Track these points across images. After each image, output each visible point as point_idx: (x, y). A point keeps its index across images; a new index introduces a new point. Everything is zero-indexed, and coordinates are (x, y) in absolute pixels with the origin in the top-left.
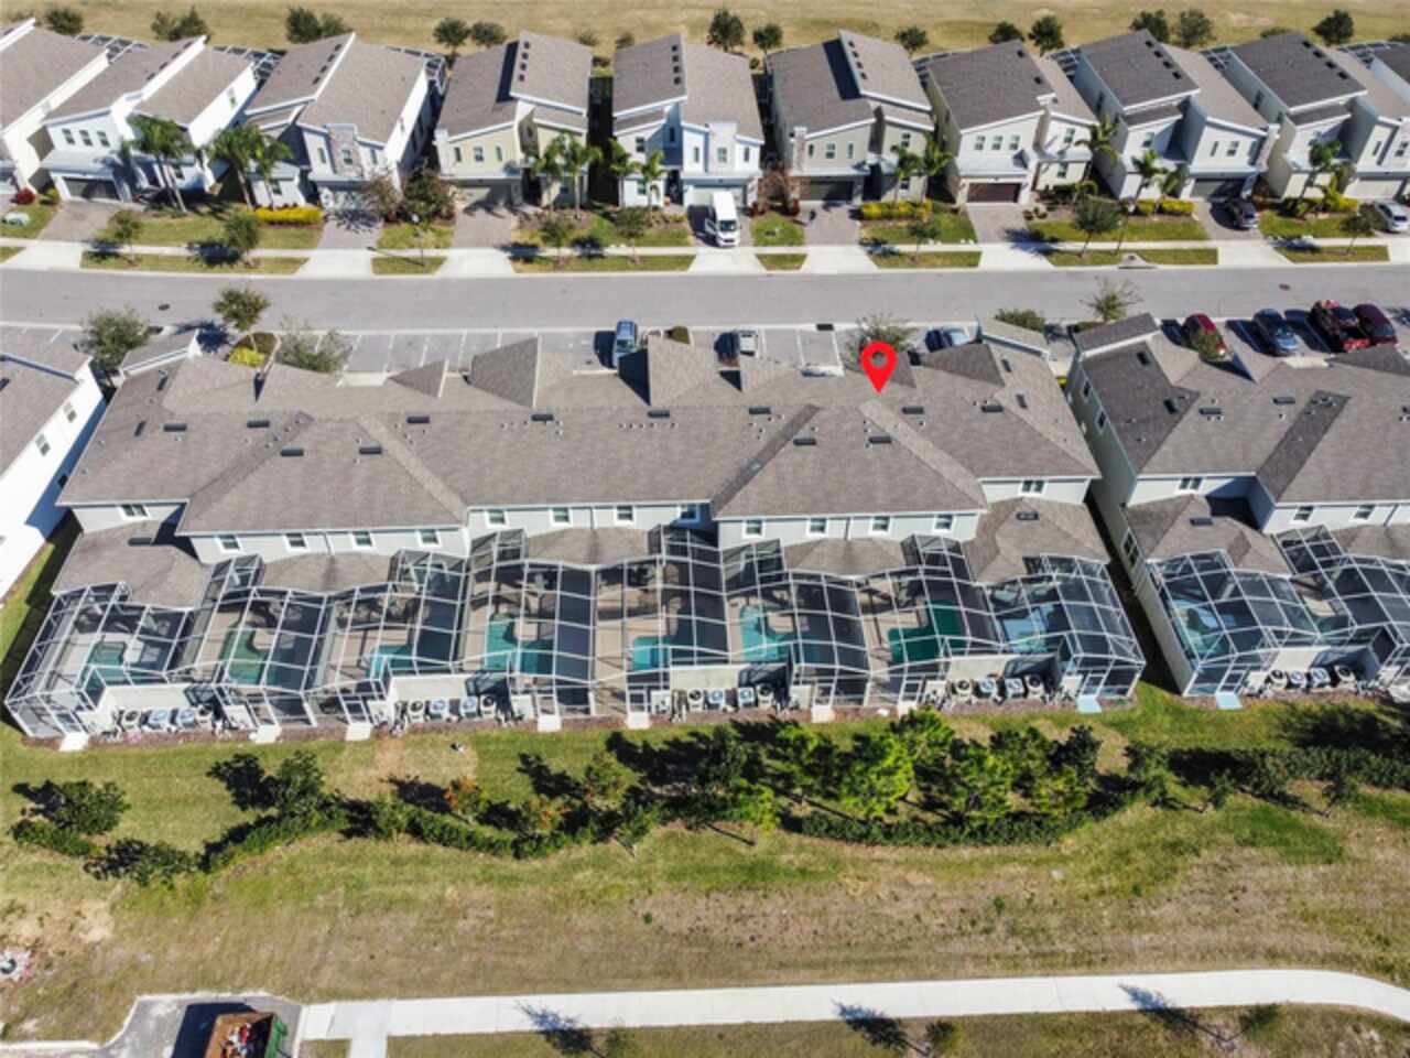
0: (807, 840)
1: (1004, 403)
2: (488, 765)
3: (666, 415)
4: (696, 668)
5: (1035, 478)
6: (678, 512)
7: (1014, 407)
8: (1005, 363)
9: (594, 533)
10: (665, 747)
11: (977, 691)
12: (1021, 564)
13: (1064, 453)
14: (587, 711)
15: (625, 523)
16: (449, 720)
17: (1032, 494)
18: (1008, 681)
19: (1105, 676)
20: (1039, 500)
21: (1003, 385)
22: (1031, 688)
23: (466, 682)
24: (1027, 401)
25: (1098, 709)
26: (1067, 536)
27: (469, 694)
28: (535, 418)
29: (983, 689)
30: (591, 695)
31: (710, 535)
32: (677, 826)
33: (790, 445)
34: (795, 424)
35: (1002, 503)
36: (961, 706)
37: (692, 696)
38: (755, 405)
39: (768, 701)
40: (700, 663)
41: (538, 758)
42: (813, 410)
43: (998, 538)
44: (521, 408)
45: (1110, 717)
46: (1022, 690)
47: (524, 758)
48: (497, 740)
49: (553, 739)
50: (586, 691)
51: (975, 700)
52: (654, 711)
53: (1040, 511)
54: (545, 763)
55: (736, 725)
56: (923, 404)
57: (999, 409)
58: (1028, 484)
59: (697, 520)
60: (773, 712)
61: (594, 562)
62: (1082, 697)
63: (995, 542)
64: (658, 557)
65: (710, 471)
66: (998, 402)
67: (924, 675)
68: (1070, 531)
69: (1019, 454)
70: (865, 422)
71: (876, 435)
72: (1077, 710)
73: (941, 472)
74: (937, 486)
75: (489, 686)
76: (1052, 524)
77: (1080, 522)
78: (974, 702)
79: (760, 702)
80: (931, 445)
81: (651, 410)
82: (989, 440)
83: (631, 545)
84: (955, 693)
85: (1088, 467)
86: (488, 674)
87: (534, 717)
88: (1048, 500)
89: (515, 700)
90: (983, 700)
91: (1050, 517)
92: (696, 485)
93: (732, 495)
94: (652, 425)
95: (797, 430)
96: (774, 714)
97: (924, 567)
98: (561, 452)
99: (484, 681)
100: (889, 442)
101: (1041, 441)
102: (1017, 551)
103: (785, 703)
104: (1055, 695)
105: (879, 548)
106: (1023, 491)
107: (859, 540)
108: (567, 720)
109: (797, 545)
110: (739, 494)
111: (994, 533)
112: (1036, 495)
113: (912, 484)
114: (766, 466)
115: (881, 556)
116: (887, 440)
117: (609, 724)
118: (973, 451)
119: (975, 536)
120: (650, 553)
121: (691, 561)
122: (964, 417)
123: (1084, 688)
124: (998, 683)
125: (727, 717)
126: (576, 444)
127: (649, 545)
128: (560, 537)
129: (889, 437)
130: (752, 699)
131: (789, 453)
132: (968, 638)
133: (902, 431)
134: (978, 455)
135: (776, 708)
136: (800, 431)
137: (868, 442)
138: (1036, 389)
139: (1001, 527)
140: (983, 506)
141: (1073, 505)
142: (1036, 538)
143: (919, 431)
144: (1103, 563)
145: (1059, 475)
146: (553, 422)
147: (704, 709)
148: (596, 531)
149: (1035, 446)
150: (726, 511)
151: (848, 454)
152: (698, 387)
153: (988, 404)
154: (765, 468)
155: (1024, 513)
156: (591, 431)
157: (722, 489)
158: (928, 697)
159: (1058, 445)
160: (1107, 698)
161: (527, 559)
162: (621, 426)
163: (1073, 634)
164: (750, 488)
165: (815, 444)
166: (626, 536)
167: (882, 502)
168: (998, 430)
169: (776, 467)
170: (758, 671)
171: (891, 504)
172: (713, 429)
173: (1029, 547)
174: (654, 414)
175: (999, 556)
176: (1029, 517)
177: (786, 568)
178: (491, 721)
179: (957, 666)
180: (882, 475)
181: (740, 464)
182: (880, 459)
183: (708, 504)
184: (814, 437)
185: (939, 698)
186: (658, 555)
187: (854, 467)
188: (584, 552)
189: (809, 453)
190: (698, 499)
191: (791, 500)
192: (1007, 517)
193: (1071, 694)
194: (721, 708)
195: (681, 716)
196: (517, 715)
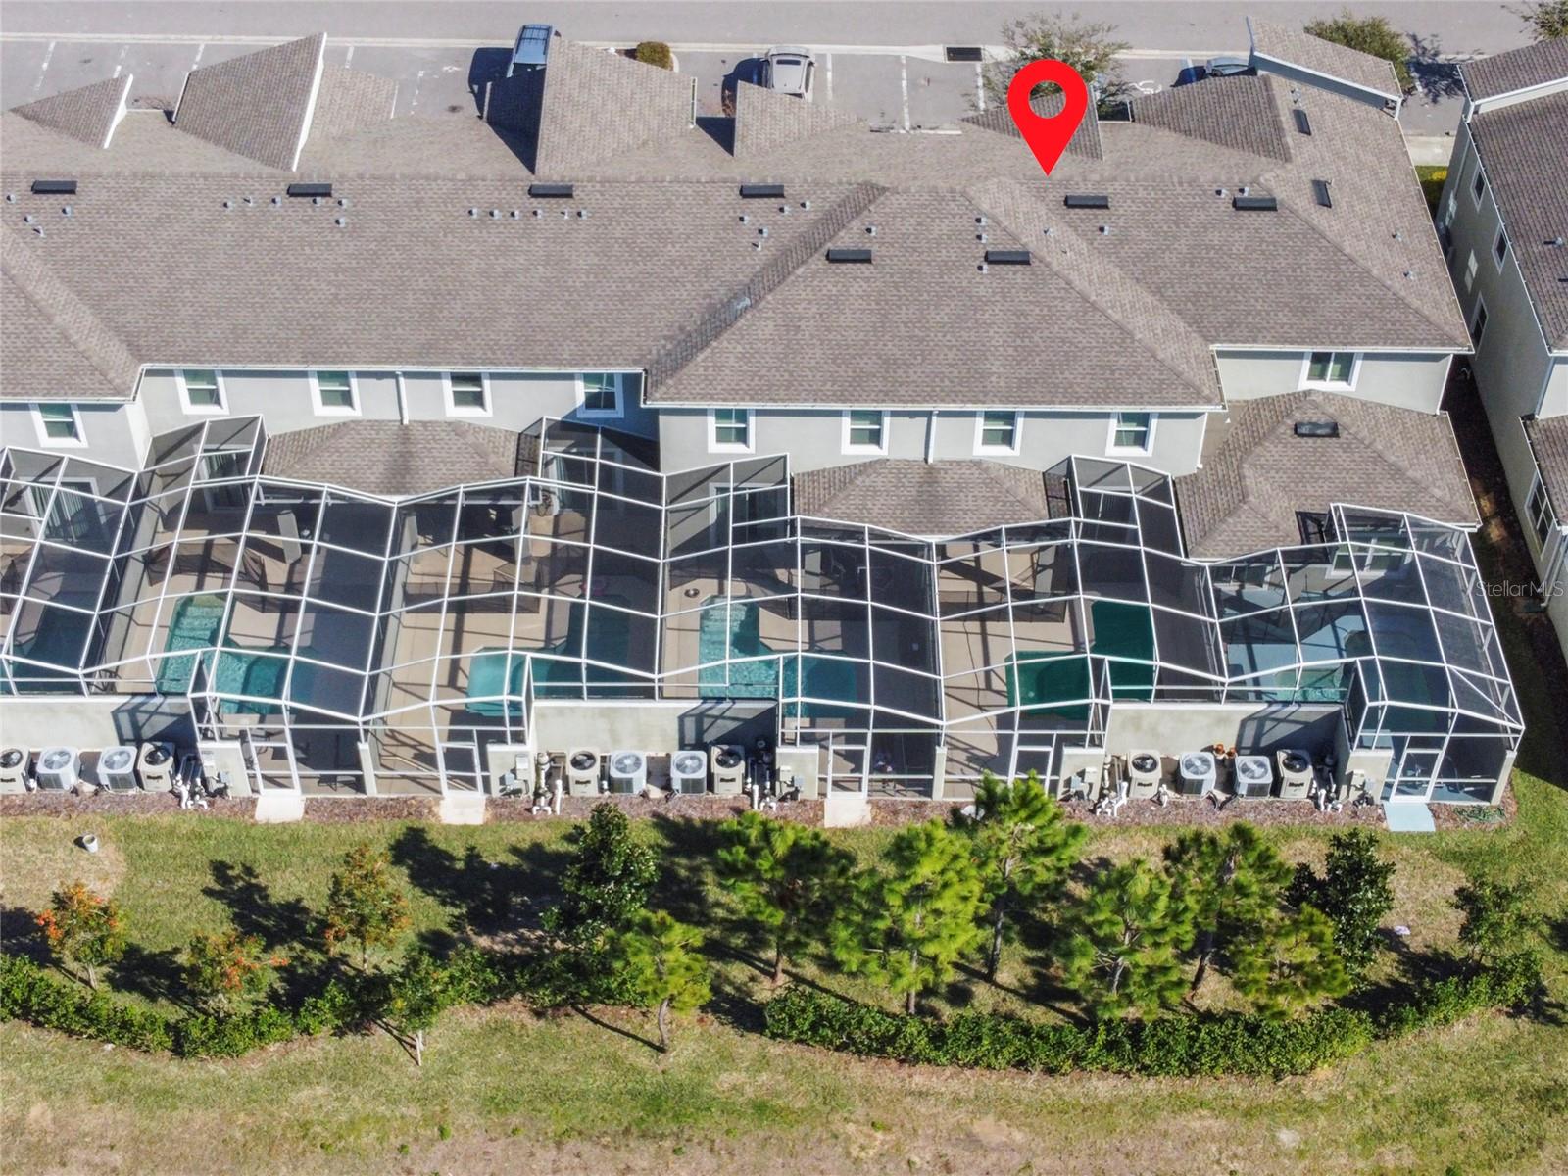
0: (776, 1049)
1: (1280, 194)
2: (145, 881)
3: (565, 193)
4: (587, 703)
5: (1333, 349)
6: (580, 391)
7: (1304, 202)
8: (1301, 119)
9: (404, 433)
10: (512, 860)
11: (1175, 780)
12: (1292, 525)
13: (1399, 302)
14: (358, 785)
15: (469, 412)
16: (75, 791)
17: (1330, 385)
18: (1239, 760)
19: (1441, 753)
20: (1345, 400)
21: (1287, 159)
22: (1285, 773)
23: (115, 714)
24: (1333, 193)
25: (1428, 825)
26: (1396, 472)
27: (123, 741)
28: (293, 192)
29: (1186, 774)
30: (364, 747)
31: (645, 448)
32: (515, 1011)
33: (818, 262)
34: (833, 220)
35: (1267, 402)
36: (1139, 808)
37: (576, 764)
38: (753, 181)
39: (732, 782)
40: (594, 693)
41: (249, 871)
42: (872, 192)
43: (1247, 471)
44: (267, 170)
45: (1451, 841)
46: (1268, 779)
47: (220, 869)
48: (172, 832)
49: (284, 837)
50: (354, 736)
51: (1169, 795)
52: (495, 787)
53: (1344, 421)
54: (262, 881)
55: (661, 823)
56: (1108, 190)
57: (1268, 205)
58: (1320, 359)
59: (619, 412)
60: (742, 802)
61: (398, 492)
62: (1395, 799)
63: (1241, 478)
64: (528, 482)
65: (646, 309)
66: (1269, 191)
67: (1055, 733)
68: (1405, 463)
69: (1303, 298)
70: (978, 220)
71: (1000, 248)
72: (1384, 825)
73: (1130, 327)
74: (1118, 353)
75: (161, 724)
76: (1367, 447)
77: (1428, 447)
78: (1165, 799)
79: (717, 780)
80: (1117, 273)
81: (536, 183)
82: (1241, 267)
83: (478, 458)
84: (1127, 778)
85: (1447, 329)
86: (158, 700)
87: (249, 793)
88: (1364, 398)
89: (208, 752)
90: (1185, 797)
91: (1365, 433)
92: (615, 337)
93: (687, 359)
94: (535, 213)
95: (835, 233)
96: (746, 807)
97: (1082, 519)
98: (340, 260)
99: (152, 714)
100: (1027, 262)
101: (1352, 273)
102: (1285, 499)
103: (768, 784)
104: (1337, 791)
105: (996, 481)
106: (1311, 377)
107: (951, 462)
108: (317, 800)
109: (824, 471)
110: (701, 357)
111: (1241, 460)
112: (1339, 387)
113: (1066, 348)
114: (763, 303)
115: (996, 499)
116: (1022, 259)
117: (401, 811)
118: (1205, 289)
119: (1201, 466)
120: (516, 475)
121: (596, 492)
122: (1193, 220)
123: (1399, 778)
124: (1220, 763)
125: (647, 808)
126: (373, 246)
127: (518, 459)
128: (333, 436)
129: (1027, 253)
130: (702, 774)
131: (814, 277)
132: (1157, 663)
133: (1057, 241)
134: (1215, 298)
135: (750, 794)
136: (842, 234)
137: (980, 261)
138: (1359, 171)
139: (1259, 450)
140: (1217, 400)
141: (1419, 413)
142: (1328, 475)
143: (1095, 244)
144: (1467, 530)
145: (1385, 344)
146: (331, 201)
147: (601, 790)
148: (406, 427)
149: (1337, 284)
150: (673, 390)
151: (937, 284)
152: (645, 143)
153: (1246, 195)
154: (761, 306)
155: (1310, 423)
156: (407, 220)
157: (669, 346)
158: (1068, 783)
159: (1389, 283)
160: (1448, 802)
161: (258, 476)
162: (471, 212)
163: (1373, 660)
164: (725, 344)
165: (868, 261)
166: (471, 439)
167: (1002, 384)
168: (1264, 246)
169: (784, 304)
170: (717, 718)
171: (1019, 388)
172: (660, 225)
173: (1311, 491)
174: (541, 192)
175: (1245, 507)
176: (1319, 432)
177: (792, 514)
178: (161, 795)
179: (1136, 720)
180: (1005, 329)
181: (710, 296)
182: (1004, 297)
183: (638, 376)
184: (867, 246)
185: (1091, 785)
186: (529, 477)
187: (947, 310)
188: (380, 468)
189: (854, 279)
190: (619, 364)
191: (808, 373)
192: (1273, 430)
193: (1371, 792)
194: (637, 790)
195: (550, 803)
196: (213, 786)
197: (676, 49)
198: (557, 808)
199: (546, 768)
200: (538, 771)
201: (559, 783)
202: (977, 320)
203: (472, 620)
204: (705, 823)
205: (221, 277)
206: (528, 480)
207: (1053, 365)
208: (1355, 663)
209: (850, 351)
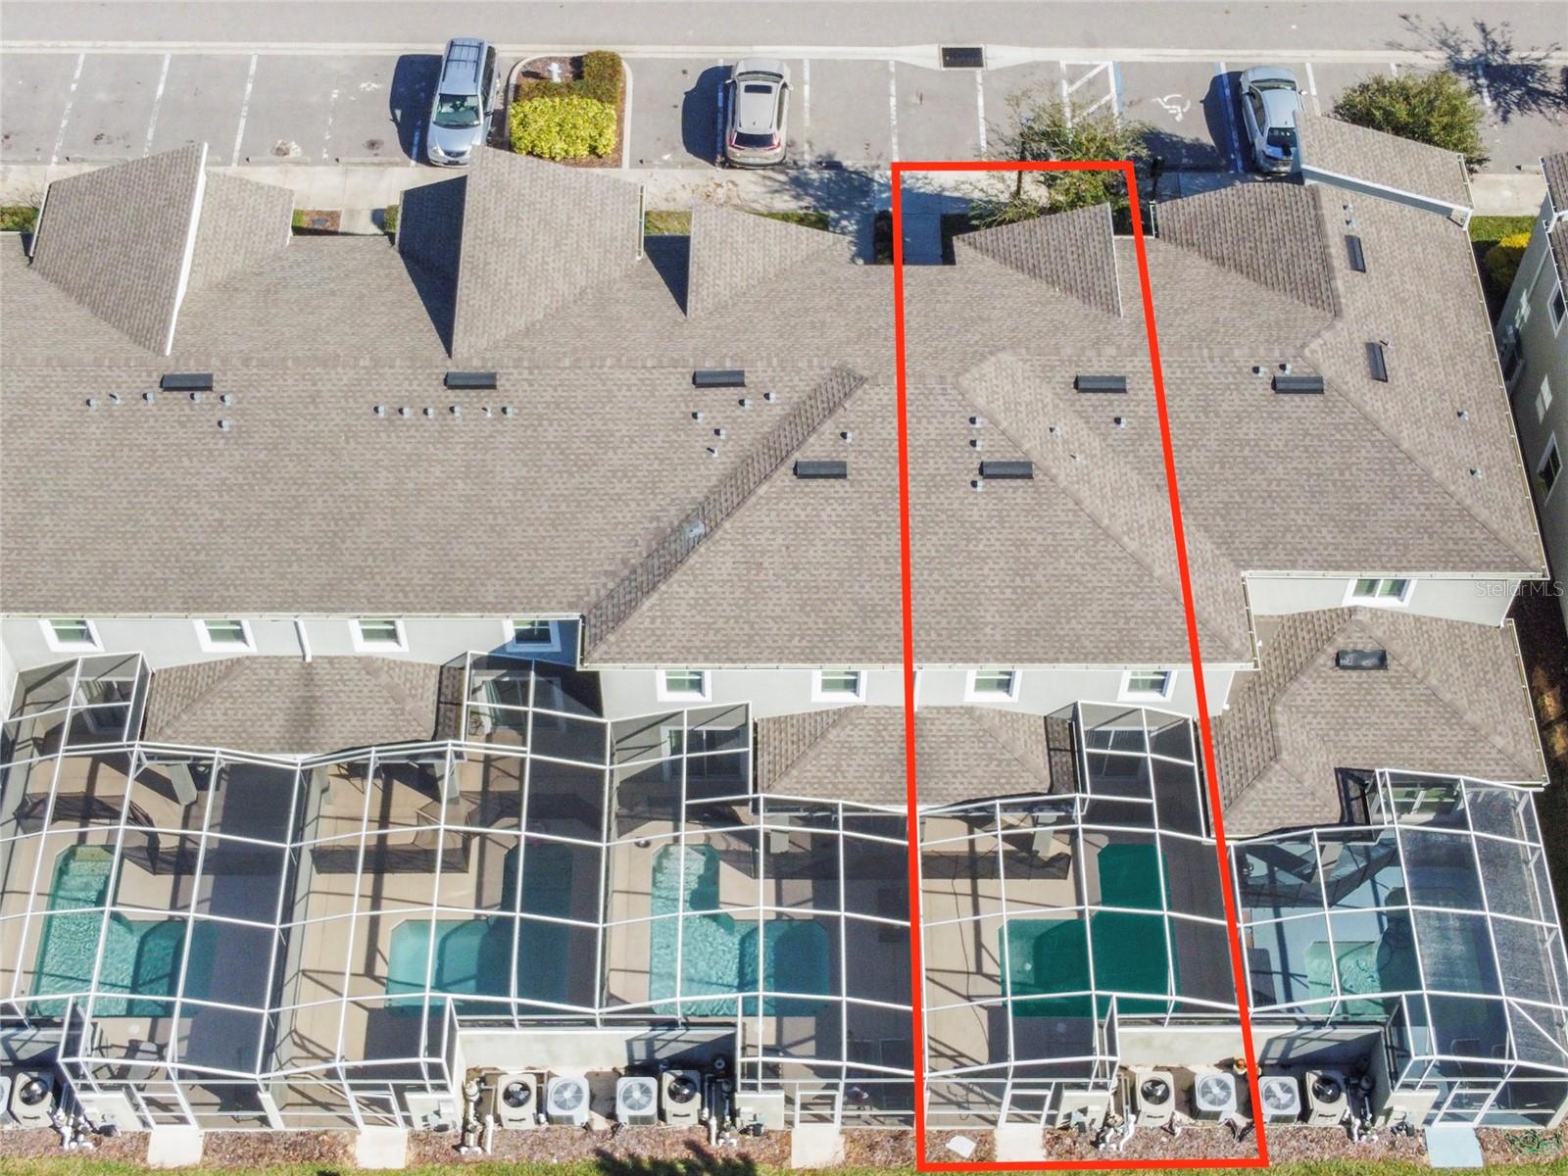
1: (1327, 373)
3: (485, 383)
4: (518, 1032)
5: (1384, 575)
6: (508, 629)
7: (1355, 378)
9: (307, 673)
11: (1188, 1101)
12: (1330, 789)
13: (1465, 514)
14: (264, 1121)
15: (382, 648)
17: (1381, 601)
18: (1263, 1081)
19: (1494, 1094)
20: (1395, 617)
21: (1337, 314)
22: (1316, 1104)
24: (1390, 359)
25: (1474, 1159)
26: (1453, 714)
28: (169, 384)
29: (1203, 1104)
30: (264, 1097)
31: (586, 691)
33: (784, 477)
34: (803, 419)
35: (1306, 619)
36: (1148, 1140)
37: (508, 1095)
38: (709, 365)
39: (687, 1115)
40: (524, 1024)
42: (848, 382)
43: (1281, 718)
44: (137, 351)
46: (1295, 1109)
50: (254, 1088)
51: (1183, 1123)
52: (419, 1126)
53: (1394, 648)
55: (606, 1163)
56: (1126, 368)
57: (1313, 386)
58: (1367, 583)
59: (555, 645)
60: (699, 1136)
61: (301, 749)
62: (1438, 1129)
63: (1273, 726)
64: (450, 748)
65: (582, 537)
66: (1316, 368)
67: (1054, 1081)
68: (1462, 703)
69: (1351, 510)
70: (973, 421)
71: (998, 458)
72: (1425, 1159)
73: (1149, 560)
74: (1134, 595)
75: (35, 1050)
76: (1421, 682)
77: (1490, 676)
78: (1178, 1130)
79: (669, 1116)
80: (1134, 478)
81: (453, 370)
82: (1280, 469)
83: (393, 705)
84: (1135, 1110)
85: (1519, 548)
86: (30, 1032)
87: (139, 1128)
88: (1418, 612)
89: (89, 1101)
90: (1200, 1122)
91: (1418, 663)
92: (547, 573)
93: (632, 605)
94: (452, 410)
95: (805, 439)
96: (704, 1143)
97: (1089, 796)
98: (224, 475)
99: (26, 1042)
100: (1030, 477)
101: (1409, 476)
102: (1324, 752)
103: (728, 1118)
104: (1373, 1121)
105: (991, 733)
106: (1358, 591)
107: (938, 709)
108: (217, 1135)
109: (792, 717)
110: (647, 604)
111: (1273, 701)
112: (1391, 603)
113: (1072, 589)
114: (720, 532)
115: (991, 758)
116: (1022, 471)
117: (312, 1152)
118: (1238, 499)
119: (1227, 707)
120: (434, 739)
121: (529, 756)
122: (1225, 406)
123: (1444, 1109)
124: (1242, 1080)
125: (589, 1144)
126: (262, 456)
127: (439, 702)
128: (226, 676)
129: (1028, 465)
130: (651, 1110)
131: (779, 499)
132: (1172, 997)
133: (1065, 442)
134: (1248, 510)
135: (705, 1123)
136: (812, 440)
137: (975, 475)
138: (1421, 318)
139: (1294, 687)
140: (1248, 655)
141: (1480, 626)
142: (1374, 719)
143: (1110, 441)
144: (1531, 790)
145: (1445, 569)
146: (211, 396)
147: (538, 1122)
148: (310, 664)
149: (1392, 489)
150: (614, 649)
151: (924, 505)
152: (583, 292)
153: (1287, 372)
154: (717, 537)
155: (1355, 651)
156: (302, 421)
157: (611, 585)
158: (1069, 1116)
159: (1452, 488)
160: (1498, 1127)
161: (137, 742)
162: (376, 409)
163: (1421, 996)
164: (675, 587)
165: (843, 476)
166: (384, 679)
167: (998, 637)
168: (1307, 442)
169: (744, 534)
170: (670, 1041)
171: (1018, 642)
172: (599, 425)
173: (1354, 741)
174: (459, 382)
175: (1277, 767)
176: (1364, 663)
177: (755, 791)
178: (41, 1131)
179: (1147, 1042)
180: (1002, 564)
181: (658, 519)
182: (1002, 522)
183: (575, 623)
184: (842, 457)
185: (1093, 1121)
186: (450, 742)
187: (934, 539)
188: (280, 719)
189: (826, 499)
190: (553, 609)
191: (771, 624)
192: (1311, 659)
193: (1410, 1122)
194: (578, 1123)
195: (480, 1143)
196: (98, 1124)
197: (629, 54)
198: (488, 1148)
199: (475, 1098)
200: (467, 1101)
201: (490, 1119)
202: (970, 553)
203: (393, 883)
204: (655, 1163)
205: (86, 499)
206: (450, 746)
207: (1058, 612)
208: (1399, 997)
209: (821, 595)
